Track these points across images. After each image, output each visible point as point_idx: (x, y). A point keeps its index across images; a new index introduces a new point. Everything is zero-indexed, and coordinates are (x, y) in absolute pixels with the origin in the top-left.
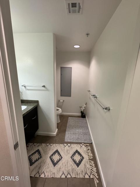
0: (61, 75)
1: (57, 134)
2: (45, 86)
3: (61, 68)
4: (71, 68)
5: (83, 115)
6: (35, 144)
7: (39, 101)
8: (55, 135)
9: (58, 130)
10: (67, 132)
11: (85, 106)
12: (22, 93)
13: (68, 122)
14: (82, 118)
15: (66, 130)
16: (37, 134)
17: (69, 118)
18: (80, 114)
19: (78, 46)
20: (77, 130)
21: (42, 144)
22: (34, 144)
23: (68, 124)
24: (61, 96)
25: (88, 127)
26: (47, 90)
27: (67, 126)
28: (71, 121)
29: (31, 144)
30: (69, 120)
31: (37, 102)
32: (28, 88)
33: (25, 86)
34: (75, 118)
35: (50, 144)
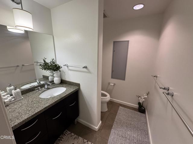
0: (114, 51)
1: (100, 129)
2: (87, 67)
3: (114, 42)
4: (128, 41)
5: (142, 109)
6: (73, 134)
7: (80, 84)
8: (97, 130)
9: (102, 122)
10: (113, 131)
11: (146, 97)
12: (65, 73)
13: (118, 113)
14: (139, 113)
15: (112, 126)
16: (78, 121)
17: (120, 107)
18: (137, 106)
19: (141, 6)
20: (129, 133)
21: (80, 137)
22: (71, 133)
23: (117, 117)
24: (112, 77)
25: (148, 131)
26: (89, 72)
27: (116, 120)
28: (122, 113)
29: (69, 132)
30: (119, 112)
31: (78, 85)
32: (70, 68)
33: (67, 66)
34: (129, 110)
35: (87, 142)
